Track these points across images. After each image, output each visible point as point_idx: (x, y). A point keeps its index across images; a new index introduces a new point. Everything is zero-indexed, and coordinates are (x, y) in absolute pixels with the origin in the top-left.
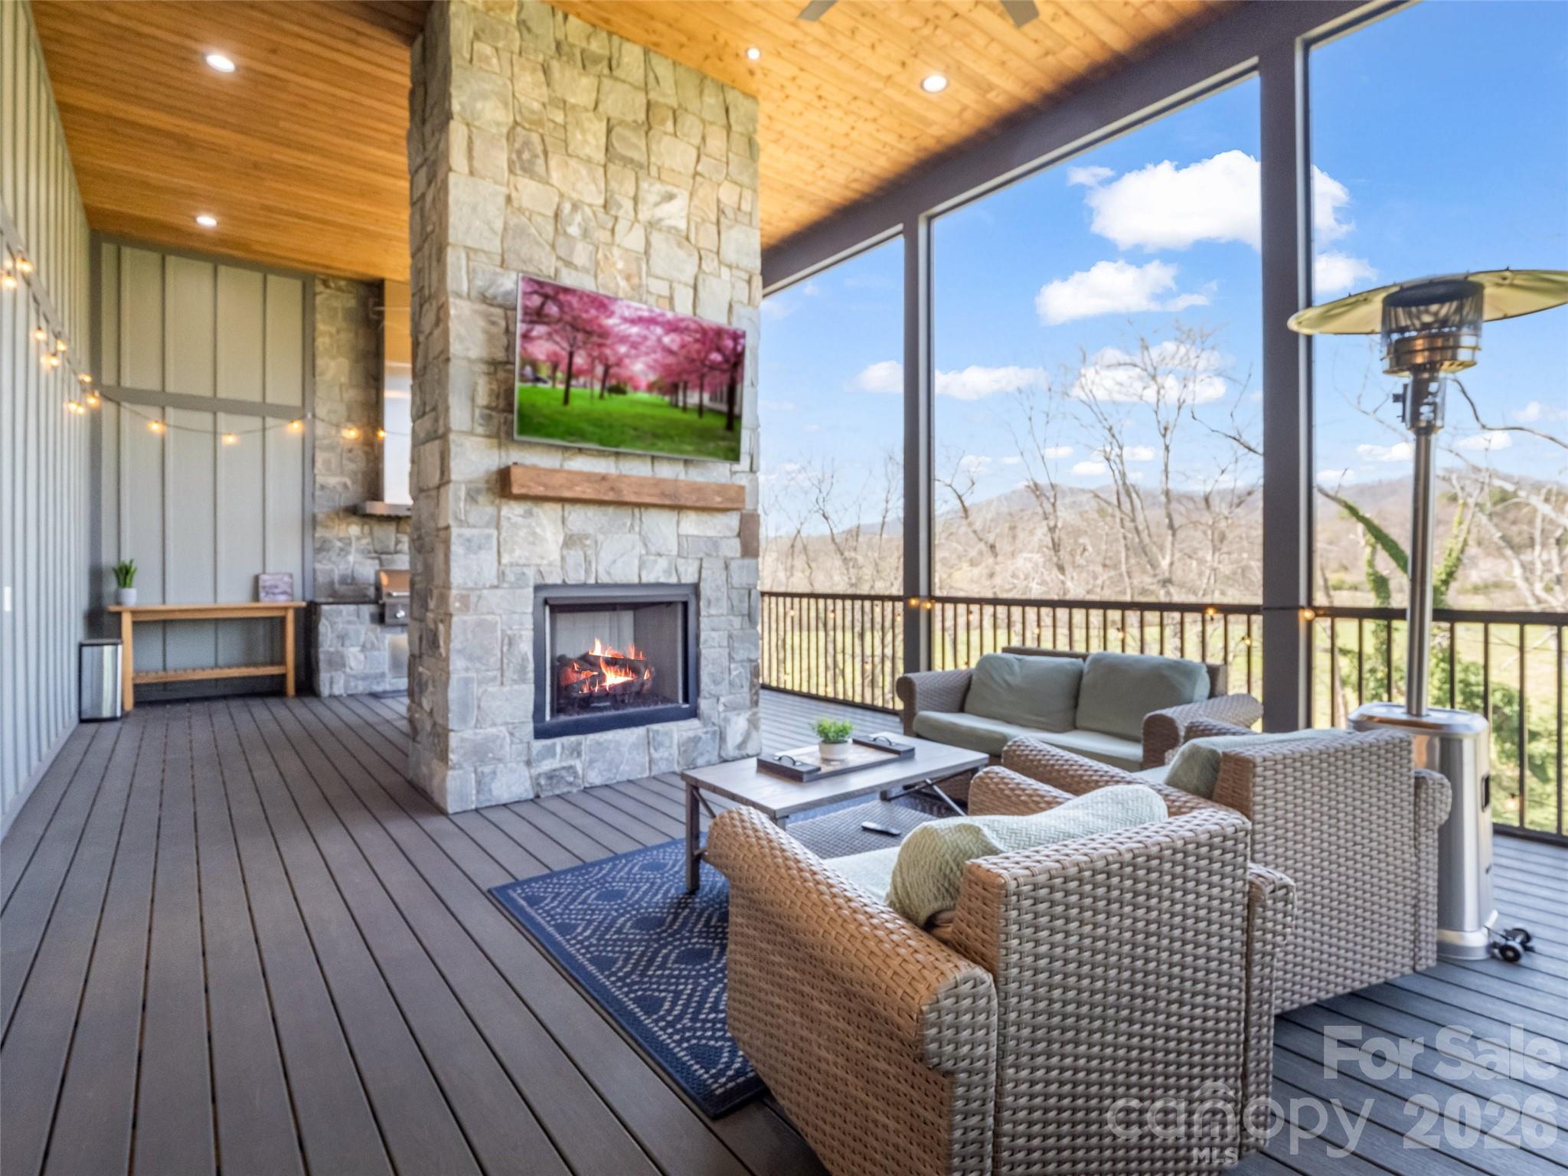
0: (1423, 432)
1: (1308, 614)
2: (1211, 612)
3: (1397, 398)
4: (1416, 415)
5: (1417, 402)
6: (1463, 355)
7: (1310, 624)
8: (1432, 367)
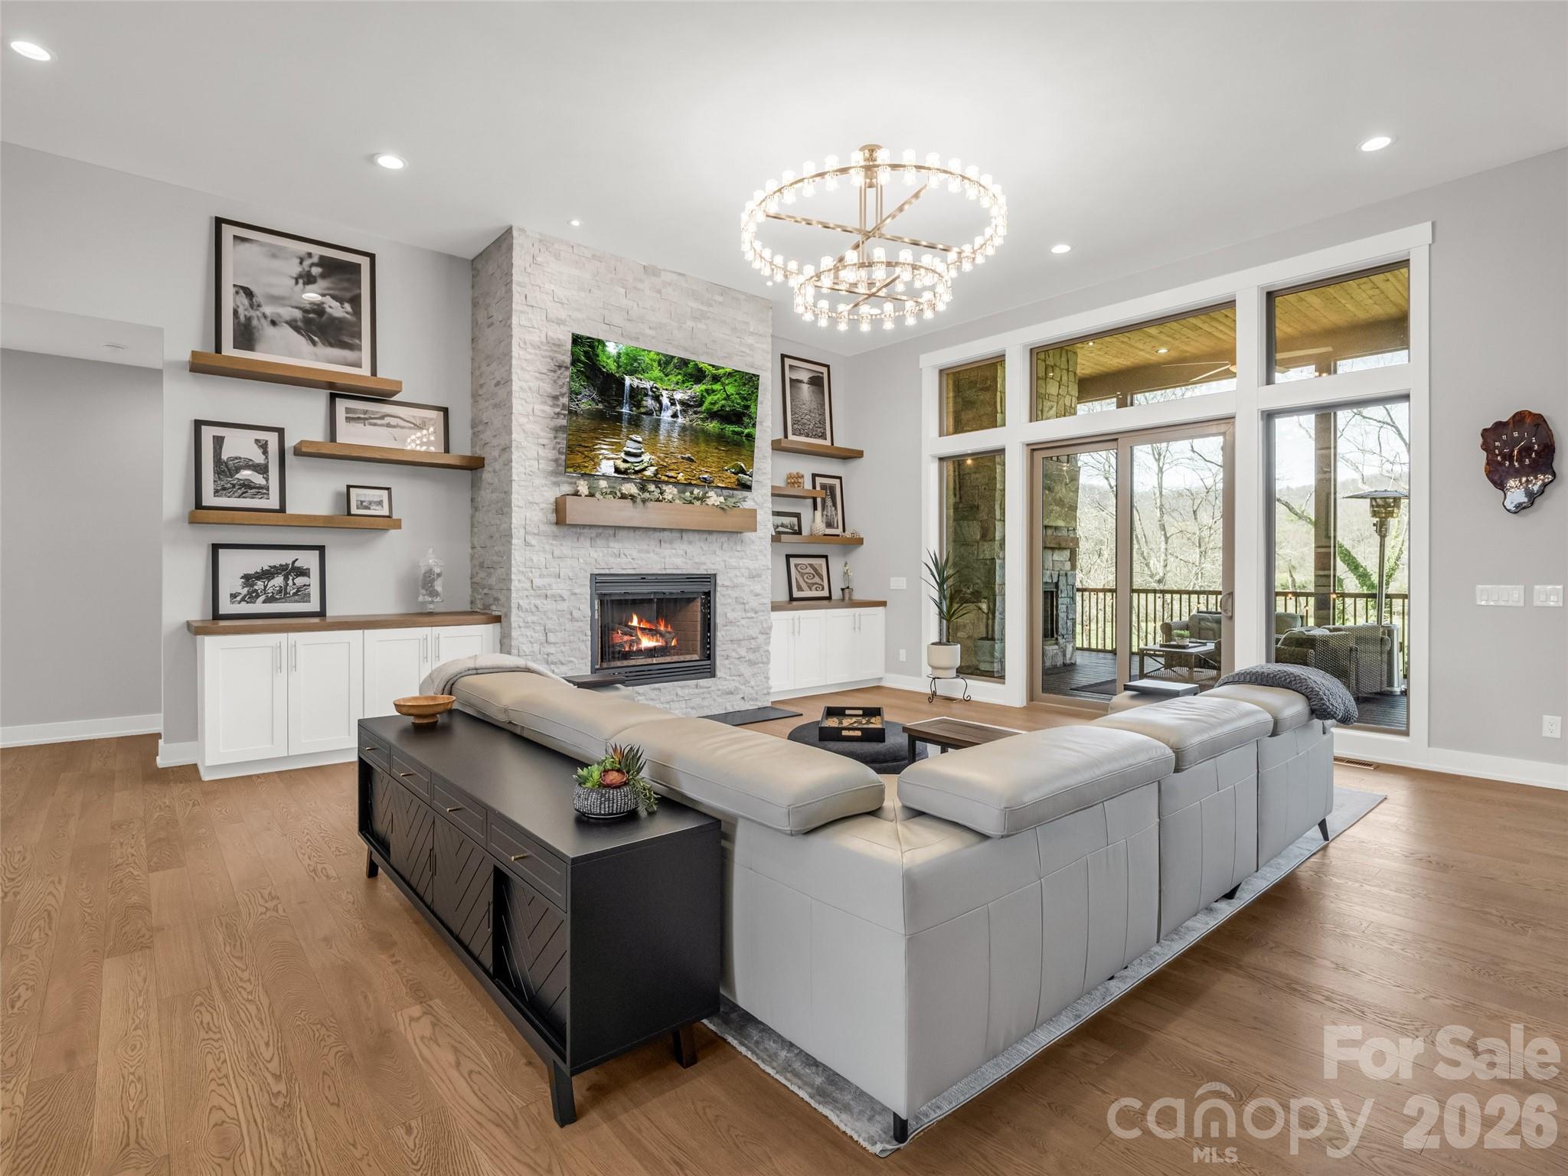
0: (1383, 537)
1: (1334, 596)
2: (1290, 595)
3: (1374, 525)
4: (1381, 531)
5: (1381, 528)
6: (1395, 515)
7: (1334, 600)
8: (1386, 518)
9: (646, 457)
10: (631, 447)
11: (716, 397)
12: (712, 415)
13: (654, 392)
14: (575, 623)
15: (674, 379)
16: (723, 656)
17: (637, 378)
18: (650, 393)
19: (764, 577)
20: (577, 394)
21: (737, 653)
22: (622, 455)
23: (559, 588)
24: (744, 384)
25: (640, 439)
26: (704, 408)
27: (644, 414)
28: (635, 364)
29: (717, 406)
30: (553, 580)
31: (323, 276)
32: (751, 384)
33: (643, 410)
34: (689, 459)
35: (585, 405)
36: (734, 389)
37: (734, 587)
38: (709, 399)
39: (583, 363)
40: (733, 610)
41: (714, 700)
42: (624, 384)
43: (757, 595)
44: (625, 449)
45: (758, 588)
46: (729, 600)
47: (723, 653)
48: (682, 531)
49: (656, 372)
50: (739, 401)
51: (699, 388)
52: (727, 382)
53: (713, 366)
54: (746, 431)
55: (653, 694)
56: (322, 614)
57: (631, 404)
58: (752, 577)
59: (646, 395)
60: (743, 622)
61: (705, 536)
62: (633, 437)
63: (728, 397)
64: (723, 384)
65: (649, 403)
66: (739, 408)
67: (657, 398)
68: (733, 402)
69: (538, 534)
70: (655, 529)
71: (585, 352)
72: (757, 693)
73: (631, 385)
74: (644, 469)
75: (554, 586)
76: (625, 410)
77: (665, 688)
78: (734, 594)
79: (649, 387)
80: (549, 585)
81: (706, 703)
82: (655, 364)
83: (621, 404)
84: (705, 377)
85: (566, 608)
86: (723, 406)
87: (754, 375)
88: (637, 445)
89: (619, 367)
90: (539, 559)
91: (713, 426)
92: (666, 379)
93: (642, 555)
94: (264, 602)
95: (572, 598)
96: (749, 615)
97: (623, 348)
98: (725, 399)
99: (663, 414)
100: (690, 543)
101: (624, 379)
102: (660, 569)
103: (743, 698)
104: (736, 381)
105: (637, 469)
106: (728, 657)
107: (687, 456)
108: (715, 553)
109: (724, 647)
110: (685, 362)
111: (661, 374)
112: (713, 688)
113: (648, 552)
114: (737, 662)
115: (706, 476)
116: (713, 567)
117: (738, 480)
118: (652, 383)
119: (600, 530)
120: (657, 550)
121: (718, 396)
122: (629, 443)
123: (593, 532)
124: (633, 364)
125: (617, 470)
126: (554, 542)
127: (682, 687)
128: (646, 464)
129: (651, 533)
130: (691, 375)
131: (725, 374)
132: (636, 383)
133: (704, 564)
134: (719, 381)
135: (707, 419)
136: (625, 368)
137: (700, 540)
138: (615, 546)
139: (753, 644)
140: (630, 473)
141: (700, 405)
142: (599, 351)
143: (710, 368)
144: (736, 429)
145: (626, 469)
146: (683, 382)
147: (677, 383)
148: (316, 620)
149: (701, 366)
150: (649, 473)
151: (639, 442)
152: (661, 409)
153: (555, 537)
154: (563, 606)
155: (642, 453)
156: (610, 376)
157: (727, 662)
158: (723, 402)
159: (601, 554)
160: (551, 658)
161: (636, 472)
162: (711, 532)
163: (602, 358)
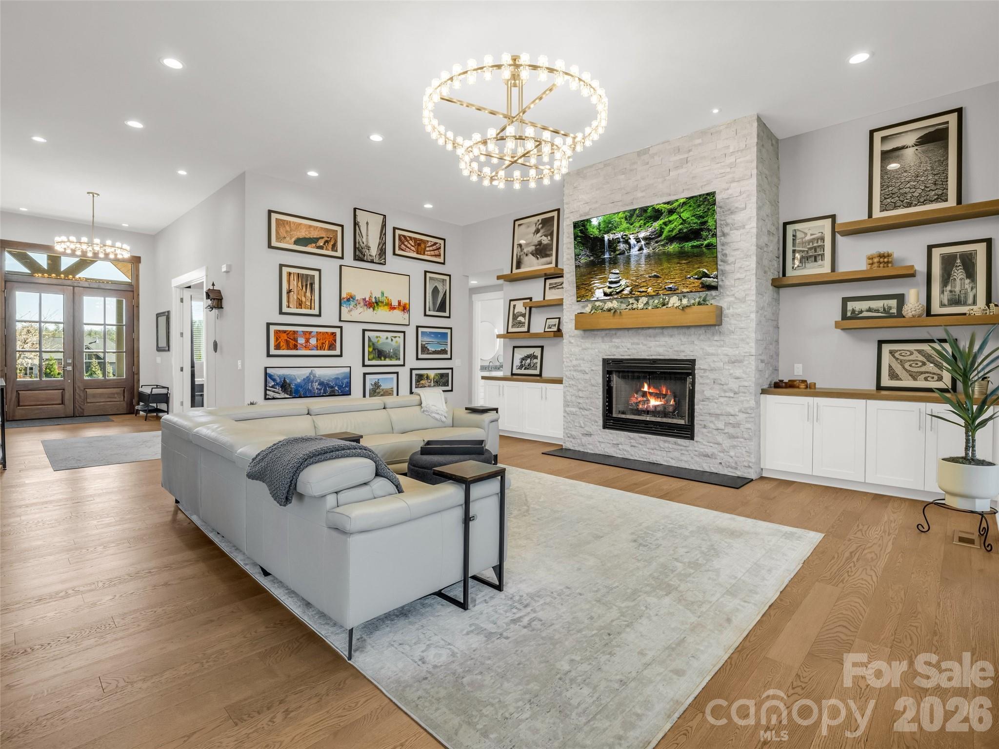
9: (623, 282)
10: (612, 277)
11: (673, 226)
12: (671, 240)
13: (624, 238)
14: (593, 387)
15: (637, 225)
16: (701, 425)
17: (612, 234)
18: (621, 240)
19: (746, 363)
20: (578, 256)
21: (714, 424)
22: (608, 284)
23: (585, 367)
24: (699, 206)
25: (618, 272)
26: (663, 236)
27: (619, 254)
28: (610, 225)
29: (675, 231)
30: (581, 362)
31: (542, 228)
32: (706, 203)
33: (618, 252)
34: (656, 277)
35: (583, 260)
36: (689, 213)
37: (712, 370)
38: (667, 229)
39: (580, 237)
40: (711, 389)
41: (692, 458)
42: (604, 240)
43: (737, 378)
44: (609, 280)
45: (738, 372)
46: (708, 381)
47: (701, 422)
48: (663, 328)
49: (625, 225)
50: (697, 221)
51: (657, 225)
52: (682, 210)
53: (668, 203)
54: (706, 242)
55: (642, 441)
56: (540, 375)
57: (609, 251)
58: (733, 362)
59: (619, 242)
60: (722, 400)
61: (684, 330)
62: (613, 271)
63: (684, 221)
64: (678, 213)
65: (622, 246)
66: (696, 227)
67: (627, 242)
68: (689, 223)
69: (574, 337)
70: (643, 328)
71: (580, 230)
72: (736, 463)
73: (608, 240)
74: (623, 290)
75: (582, 365)
76: (607, 256)
77: (650, 438)
78: (712, 376)
79: (620, 236)
80: (580, 365)
81: (684, 458)
82: (623, 220)
83: (603, 253)
84: (662, 213)
85: (588, 378)
86: (680, 229)
87: (708, 194)
88: (617, 276)
89: (600, 231)
90: (576, 350)
91: (673, 247)
92: (631, 227)
93: (634, 346)
94: (525, 369)
95: (592, 372)
96: (727, 394)
97: (601, 219)
98: (682, 224)
99: (632, 250)
100: (671, 336)
101: (604, 238)
102: (648, 356)
103: (721, 463)
104: (690, 206)
105: (617, 291)
106: (705, 427)
107: (653, 275)
108: (693, 342)
109: (701, 418)
110: (644, 210)
111: (628, 225)
112: (690, 448)
113: (638, 344)
114: (715, 432)
115: (671, 286)
116: (692, 354)
117: (702, 283)
118: (622, 233)
119: (607, 332)
120: (645, 342)
121: (675, 223)
122: (611, 276)
123: (603, 333)
124: (609, 226)
125: (606, 294)
126: (582, 340)
127: (665, 441)
128: (623, 287)
129: (640, 331)
130: (650, 217)
131: (679, 205)
132: (611, 236)
133: (683, 351)
134: (675, 212)
135: (667, 243)
136: (604, 230)
137: (679, 334)
138: (616, 341)
139: (732, 420)
140: (614, 294)
141: (660, 235)
142: (588, 227)
143: (666, 206)
144: (695, 244)
145: (611, 292)
146: (645, 224)
147: (640, 227)
148: (538, 378)
149: (657, 207)
150: (626, 292)
151: (618, 274)
152: (630, 248)
153: (583, 338)
154: (587, 377)
155: (620, 280)
156: (596, 238)
157: (705, 430)
158: (680, 227)
159: (608, 346)
160: (581, 406)
161: (618, 293)
162: (688, 327)
163: (590, 230)
